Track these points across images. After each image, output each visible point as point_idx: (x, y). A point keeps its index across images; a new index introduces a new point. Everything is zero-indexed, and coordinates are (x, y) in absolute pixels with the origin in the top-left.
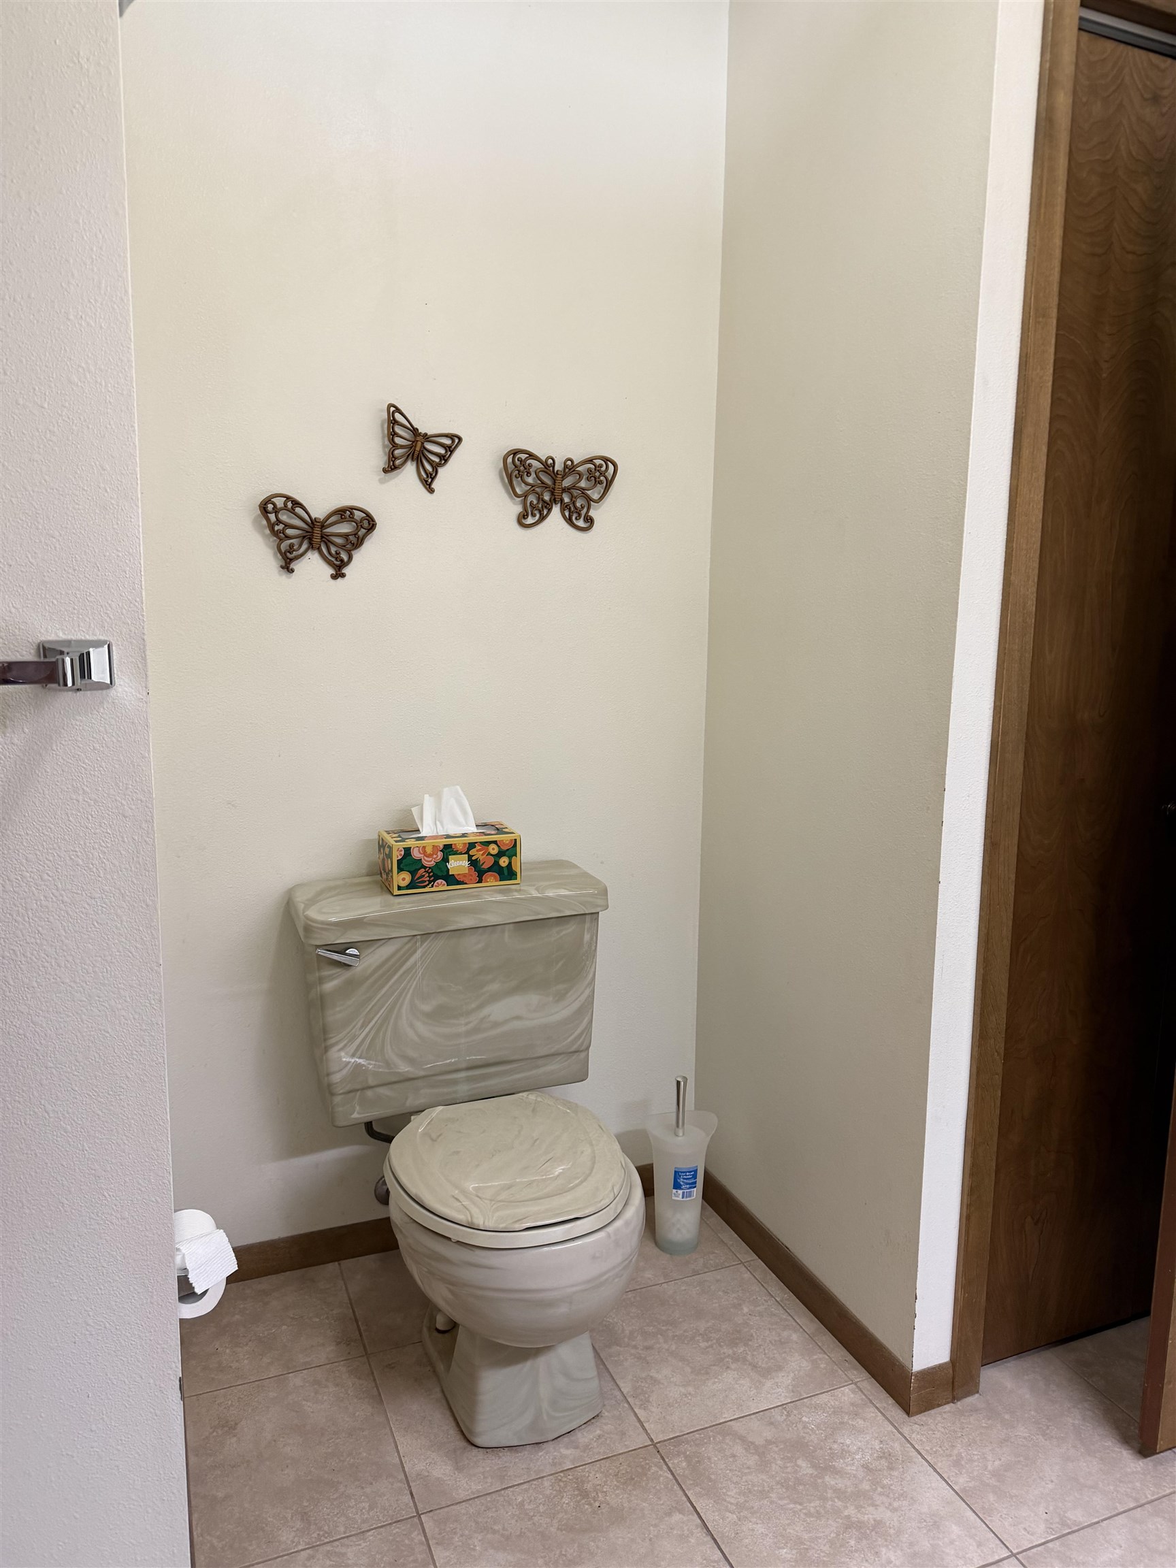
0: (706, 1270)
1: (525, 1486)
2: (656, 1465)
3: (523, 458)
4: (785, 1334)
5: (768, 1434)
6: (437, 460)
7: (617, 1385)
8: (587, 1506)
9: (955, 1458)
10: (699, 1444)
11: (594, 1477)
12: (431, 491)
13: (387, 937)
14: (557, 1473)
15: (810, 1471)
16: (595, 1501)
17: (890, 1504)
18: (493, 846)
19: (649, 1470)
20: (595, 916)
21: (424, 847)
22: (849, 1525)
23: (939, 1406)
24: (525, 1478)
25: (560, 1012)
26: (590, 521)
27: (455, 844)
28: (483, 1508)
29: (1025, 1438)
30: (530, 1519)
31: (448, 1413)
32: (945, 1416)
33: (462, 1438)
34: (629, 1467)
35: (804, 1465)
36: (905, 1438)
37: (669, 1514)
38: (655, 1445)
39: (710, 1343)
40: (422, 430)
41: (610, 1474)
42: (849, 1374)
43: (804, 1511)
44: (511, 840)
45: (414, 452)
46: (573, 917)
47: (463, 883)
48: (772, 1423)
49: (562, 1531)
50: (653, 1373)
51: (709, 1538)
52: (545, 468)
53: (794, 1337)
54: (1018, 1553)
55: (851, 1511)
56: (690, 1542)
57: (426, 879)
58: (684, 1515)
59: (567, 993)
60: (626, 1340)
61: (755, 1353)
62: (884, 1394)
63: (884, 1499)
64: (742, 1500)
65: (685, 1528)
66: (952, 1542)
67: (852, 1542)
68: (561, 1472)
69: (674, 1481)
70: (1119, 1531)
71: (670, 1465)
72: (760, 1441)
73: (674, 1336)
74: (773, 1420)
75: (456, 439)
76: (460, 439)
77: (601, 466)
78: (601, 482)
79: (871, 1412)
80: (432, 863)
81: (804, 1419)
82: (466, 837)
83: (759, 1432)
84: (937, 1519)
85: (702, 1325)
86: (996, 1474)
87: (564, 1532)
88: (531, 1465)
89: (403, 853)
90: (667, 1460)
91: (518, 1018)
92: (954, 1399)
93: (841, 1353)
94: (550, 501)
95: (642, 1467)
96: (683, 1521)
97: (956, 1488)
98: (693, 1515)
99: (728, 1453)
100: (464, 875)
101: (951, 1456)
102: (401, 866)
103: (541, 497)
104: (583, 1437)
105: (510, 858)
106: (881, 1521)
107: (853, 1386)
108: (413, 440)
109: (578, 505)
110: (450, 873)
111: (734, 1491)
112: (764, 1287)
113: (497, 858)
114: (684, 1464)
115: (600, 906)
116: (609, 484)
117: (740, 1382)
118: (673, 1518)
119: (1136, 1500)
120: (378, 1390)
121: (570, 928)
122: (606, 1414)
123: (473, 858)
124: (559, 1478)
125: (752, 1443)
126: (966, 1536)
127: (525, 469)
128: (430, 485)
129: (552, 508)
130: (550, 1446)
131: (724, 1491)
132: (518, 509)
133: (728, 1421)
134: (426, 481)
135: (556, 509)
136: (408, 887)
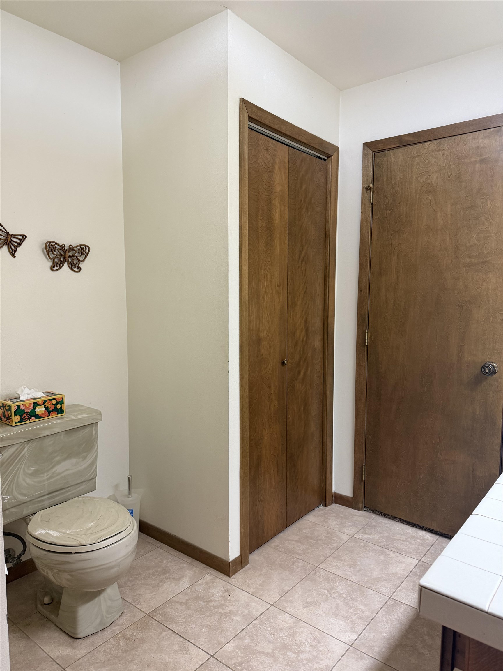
0: (146, 553)
1: (104, 644)
2: (150, 621)
3: (53, 244)
4: (181, 565)
5: (186, 598)
6: (16, 244)
7: (126, 601)
8: (130, 642)
9: (247, 585)
10: (164, 609)
11: (129, 633)
12: (14, 257)
13: (12, 444)
14: (114, 636)
15: (204, 604)
16: (132, 639)
17: (232, 604)
18: (54, 400)
19: (148, 623)
20: (97, 423)
21: (25, 404)
22: (221, 615)
23: (239, 571)
24: (103, 642)
25: (84, 465)
26: (80, 269)
27: (38, 402)
28: (90, 657)
29: (266, 572)
30: (110, 653)
31: (61, 632)
32: (241, 574)
33: (71, 638)
34: (141, 624)
35: (201, 603)
36: (231, 584)
37: (161, 633)
38: (148, 615)
39: (156, 576)
40: (10, 233)
41: (135, 629)
42: (207, 571)
43: (206, 616)
44: (61, 397)
45: (7, 242)
46: (88, 425)
47: (42, 417)
48: (186, 594)
49: (123, 653)
50: (138, 593)
51: (177, 635)
52: (61, 248)
53: (185, 565)
54: (273, 604)
55: (221, 610)
56: (171, 639)
57: (27, 418)
58: (166, 632)
59: (87, 456)
60: (124, 585)
61: (173, 575)
62: (220, 573)
63: (230, 603)
64: (184, 620)
65: (168, 636)
66: (254, 608)
67: (224, 619)
68: (116, 635)
69: (159, 623)
70: (298, 588)
71: (156, 619)
72: (184, 601)
73: (142, 578)
74: (186, 593)
75: (24, 237)
76: (26, 237)
77: (83, 248)
78: (84, 254)
79: (217, 580)
80: (29, 411)
81: (197, 589)
82: (42, 398)
83: (183, 598)
84: (247, 603)
85: (151, 572)
86: (260, 585)
87: (125, 653)
88: (103, 637)
89: (16, 408)
90: (154, 618)
91: (67, 470)
92: (242, 568)
93: (203, 565)
94: (63, 260)
95: (146, 623)
96: (166, 634)
97: (250, 593)
98: (169, 631)
99: (175, 608)
100: (43, 414)
101: (246, 584)
102: (16, 413)
103: (60, 259)
104: (120, 621)
105: (61, 404)
106: (231, 610)
107: (209, 574)
108: (7, 237)
109: (75, 262)
110: (37, 414)
111: (181, 619)
112: (168, 553)
113: (55, 405)
114: (160, 617)
115: (99, 419)
116: (87, 255)
117: (171, 585)
118: (163, 634)
119: (300, 578)
120: (26, 635)
121: (88, 429)
122: (126, 611)
123: (46, 407)
124: (116, 637)
125: (182, 602)
126: (257, 605)
127: (54, 249)
128: (14, 255)
129: (64, 264)
130: (108, 629)
131: (177, 620)
132: (50, 264)
133: (171, 598)
134: (12, 253)
135: (66, 264)
136: (19, 422)
